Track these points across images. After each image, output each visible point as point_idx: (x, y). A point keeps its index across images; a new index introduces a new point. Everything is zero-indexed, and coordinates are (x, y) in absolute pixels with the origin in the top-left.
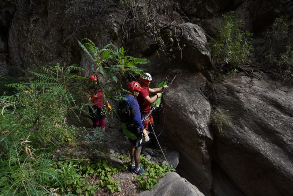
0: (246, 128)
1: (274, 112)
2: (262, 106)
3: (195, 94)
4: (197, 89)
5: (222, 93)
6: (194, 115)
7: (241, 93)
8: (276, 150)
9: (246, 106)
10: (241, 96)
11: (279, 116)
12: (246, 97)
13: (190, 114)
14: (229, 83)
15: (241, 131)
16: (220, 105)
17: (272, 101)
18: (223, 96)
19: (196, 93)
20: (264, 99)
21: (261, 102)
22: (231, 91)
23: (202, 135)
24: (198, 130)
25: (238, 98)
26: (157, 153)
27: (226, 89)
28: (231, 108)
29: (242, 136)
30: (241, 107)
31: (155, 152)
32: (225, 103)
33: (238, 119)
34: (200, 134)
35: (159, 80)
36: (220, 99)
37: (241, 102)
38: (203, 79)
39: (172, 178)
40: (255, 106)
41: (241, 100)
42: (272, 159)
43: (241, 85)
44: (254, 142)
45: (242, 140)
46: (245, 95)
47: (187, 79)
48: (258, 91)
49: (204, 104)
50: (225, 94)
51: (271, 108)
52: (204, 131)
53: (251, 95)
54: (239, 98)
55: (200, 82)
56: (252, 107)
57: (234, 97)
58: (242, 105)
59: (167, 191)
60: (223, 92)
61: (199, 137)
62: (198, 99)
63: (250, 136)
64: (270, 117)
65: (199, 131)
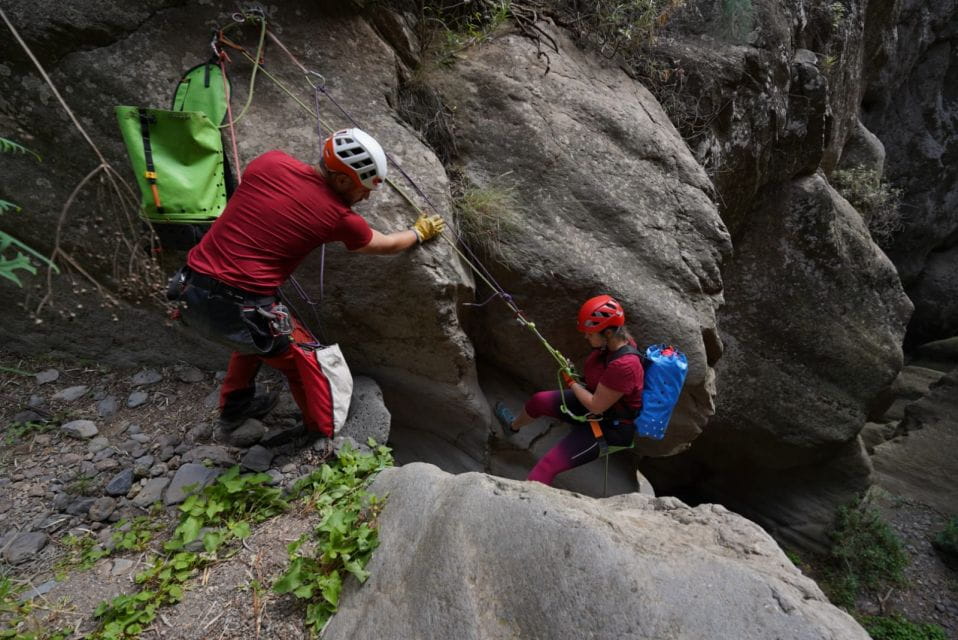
0: (558, 219)
1: (611, 154)
2: (583, 139)
3: (374, 124)
4: (374, 102)
5: (468, 111)
6: (399, 218)
7: (525, 100)
8: (625, 260)
9: (549, 146)
10: (527, 111)
11: (621, 162)
12: (540, 114)
13: (385, 216)
14: (479, 66)
15: (550, 232)
16: (472, 158)
17: (602, 119)
18: (471, 122)
19: (378, 118)
20: (584, 115)
21: (578, 127)
22: (494, 99)
23: (447, 286)
24: (431, 271)
25: (519, 121)
26: (288, 425)
27: (474, 90)
28: (508, 160)
29: (552, 250)
30: (537, 152)
31: (277, 424)
32: (484, 145)
33: (535, 198)
34: (442, 286)
35: (163, 67)
36: (466, 136)
37: (534, 133)
38: (382, 51)
39: (428, 497)
40: (567, 142)
41: (531, 126)
42: (622, 287)
43: (518, 73)
44: (582, 257)
45: (557, 262)
46: (538, 108)
47: (315, 55)
48: (565, 89)
49: (424, 162)
50: (475, 113)
51: (602, 142)
52: (452, 267)
53: (550, 104)
54: (524, 120)
55: (375, 67)
56: (562, 149)
57: (507, 119)
58: (536, 144)
59: (468, 572)
60: (470, 104)
61: (439, 297)
62: (396, 143)
63: (570, 243)
64: (604, 172)
65: (437, 273)
